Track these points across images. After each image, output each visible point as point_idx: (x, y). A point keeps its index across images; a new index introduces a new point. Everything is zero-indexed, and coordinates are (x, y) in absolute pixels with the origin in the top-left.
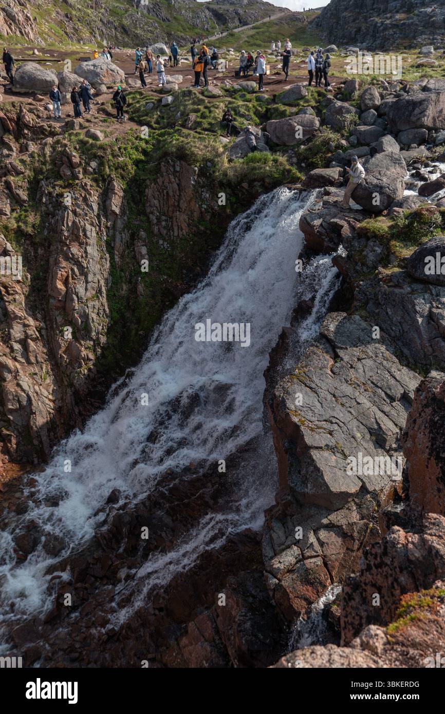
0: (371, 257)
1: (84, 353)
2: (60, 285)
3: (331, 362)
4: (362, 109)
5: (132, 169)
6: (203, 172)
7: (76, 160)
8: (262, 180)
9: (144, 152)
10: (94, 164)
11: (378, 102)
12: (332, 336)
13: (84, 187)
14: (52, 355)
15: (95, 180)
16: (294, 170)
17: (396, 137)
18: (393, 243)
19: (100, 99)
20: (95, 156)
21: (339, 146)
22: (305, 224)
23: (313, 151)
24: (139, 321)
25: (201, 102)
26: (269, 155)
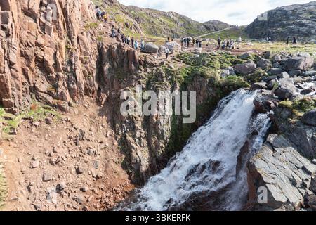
0: (284, 115)
1: (161, 145)
2: (154, 119)
3: (272, 152)
4: (273, 62)
5: (183, 79)
6: (210, 82)
7: (164, 75)
8: (233, 85)
9: (188, 74)
10: (170, 77)
11: (280, 59)
12: (272, 142)
13: (166, 85)
14: (149, 145)
15: (170, 83)
16: (246, 83)
17: (288, 72)
18: (294, 110)
19: (173, 55)
20: (171, 74)
21: (264, 75)
22: (255, 102)
23: (254, 76)
24: (182, 135)
25: (210, 57)
26: (237, 77)
